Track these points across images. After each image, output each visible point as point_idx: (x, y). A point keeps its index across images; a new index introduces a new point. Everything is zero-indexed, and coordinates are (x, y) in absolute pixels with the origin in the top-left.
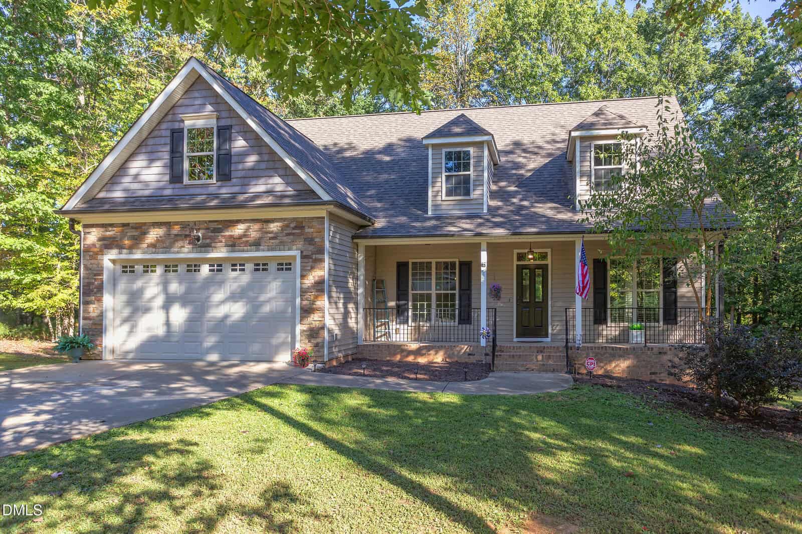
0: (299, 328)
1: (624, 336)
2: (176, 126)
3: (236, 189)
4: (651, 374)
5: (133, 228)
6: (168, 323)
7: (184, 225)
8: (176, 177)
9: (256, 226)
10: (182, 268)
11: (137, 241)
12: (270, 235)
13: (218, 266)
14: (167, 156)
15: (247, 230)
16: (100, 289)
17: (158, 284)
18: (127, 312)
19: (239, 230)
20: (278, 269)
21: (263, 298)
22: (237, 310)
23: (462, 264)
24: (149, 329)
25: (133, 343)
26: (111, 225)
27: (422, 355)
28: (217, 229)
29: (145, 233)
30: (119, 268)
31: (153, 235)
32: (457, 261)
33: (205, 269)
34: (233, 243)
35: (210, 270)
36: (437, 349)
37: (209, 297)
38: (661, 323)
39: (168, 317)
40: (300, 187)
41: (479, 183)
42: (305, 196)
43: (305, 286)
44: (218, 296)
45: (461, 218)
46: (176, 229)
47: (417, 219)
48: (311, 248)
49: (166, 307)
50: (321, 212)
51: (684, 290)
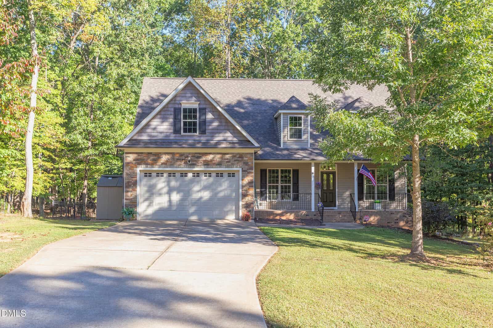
0: (241, 203)
1: (372, 206)
2: (177, 106)
3: (209, 138)
4: (388, 223)
5: (153, 155)
6: (170, 201)
7: (181, 155)
8: (176, 131)
9: (219, 156)
10: (178, 175)
11: (155, 161)
12: (226, 160)
13: (197, 174)
14: (171, 120)
15: (214, 158)
16: (135, 184)
17: (164, 182)
18: (147, 195)
19: (210, 157)
20: (229, 176)
21: (220, 189)
22: (206, 195)
23: (294, 171)
24: (159, 204)
25: (150, 211)
26: (142, 153)
27: (283, 216)
28: (198, 156)
29: (159, 158)
30: (143, 174)
31: (164, 158)
32: (291, 169)
33: (190, 175)
34: (207, 164)
35: (193, 176)
36: (291, 213)
37: (191, 189)
38: (388, 200)
39: (170, 198)
40: (241, 139)
41: (306, 132)
42: (245, 143)
43: (244, 184)
44: (197, 188)
45: (298, 149)
46: (177, 156)
47: (277, 149)
48: (247, 167)
49: (169, 193)
50: (252, 151)
51: (397, 184)
